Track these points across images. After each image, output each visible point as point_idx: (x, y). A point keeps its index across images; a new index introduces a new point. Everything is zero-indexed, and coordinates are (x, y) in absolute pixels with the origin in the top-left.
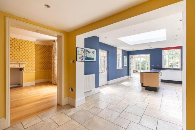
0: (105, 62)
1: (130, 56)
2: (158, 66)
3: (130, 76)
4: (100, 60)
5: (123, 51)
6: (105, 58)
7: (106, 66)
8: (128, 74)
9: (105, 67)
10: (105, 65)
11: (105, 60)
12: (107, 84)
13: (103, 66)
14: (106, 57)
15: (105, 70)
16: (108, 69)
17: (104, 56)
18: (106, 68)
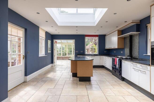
0: (19, 46)
1: (55, 41)
2: (82, 52)
3: (54, 64)
4: (9, 42)
5: (47, 33)
6: (19, 39)
7: (22, 53)
8: (52, 62)
9: (20, 55)
10: (19, 51)
11: (20, 44)
12: (24, 82)
13: (16, 53)
14: (22, 39)
15: (20, 60)
16: (26, 57)
17: (19, 36)
18: (22, 57)
